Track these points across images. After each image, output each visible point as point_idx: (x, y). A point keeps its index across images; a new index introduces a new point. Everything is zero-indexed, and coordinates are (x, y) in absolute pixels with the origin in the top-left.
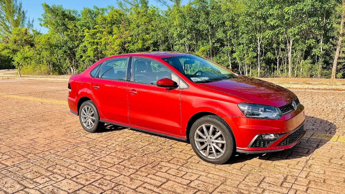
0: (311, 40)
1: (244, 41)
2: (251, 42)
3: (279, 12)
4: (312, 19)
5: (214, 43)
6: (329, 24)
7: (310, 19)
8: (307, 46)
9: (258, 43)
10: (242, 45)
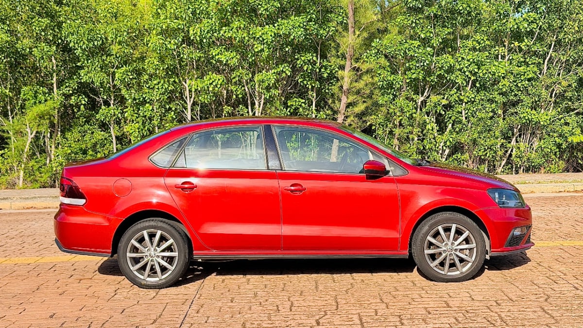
0: (297, 100)
1: (156, 95)
2: (170, 100)
3: (244, 37)
4: (303, 56)
5: (67, 97)
6: (326, 69)
7: (299, 56)
8: (289, 111)
9: (188, 102)
10: (147, 105)
